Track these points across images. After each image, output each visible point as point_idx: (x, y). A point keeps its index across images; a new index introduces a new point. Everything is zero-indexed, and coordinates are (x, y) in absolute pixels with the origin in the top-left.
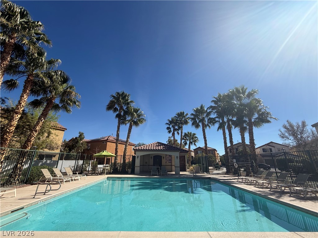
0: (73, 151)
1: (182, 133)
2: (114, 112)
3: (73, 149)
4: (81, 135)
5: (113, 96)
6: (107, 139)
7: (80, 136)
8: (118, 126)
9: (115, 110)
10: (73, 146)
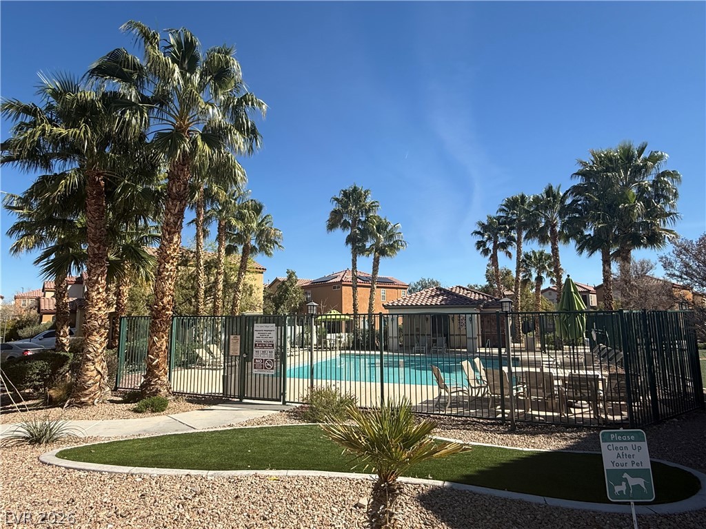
0: (282, 307)
1: (519, 252)
2: (344, 230)
3: (282, 304)
4: (291, 275)
5: (337, 199)
6: (342, 281)
7: (290, 277)
8: (353, 260)
9: (345, 225)
10: (280, 298)
